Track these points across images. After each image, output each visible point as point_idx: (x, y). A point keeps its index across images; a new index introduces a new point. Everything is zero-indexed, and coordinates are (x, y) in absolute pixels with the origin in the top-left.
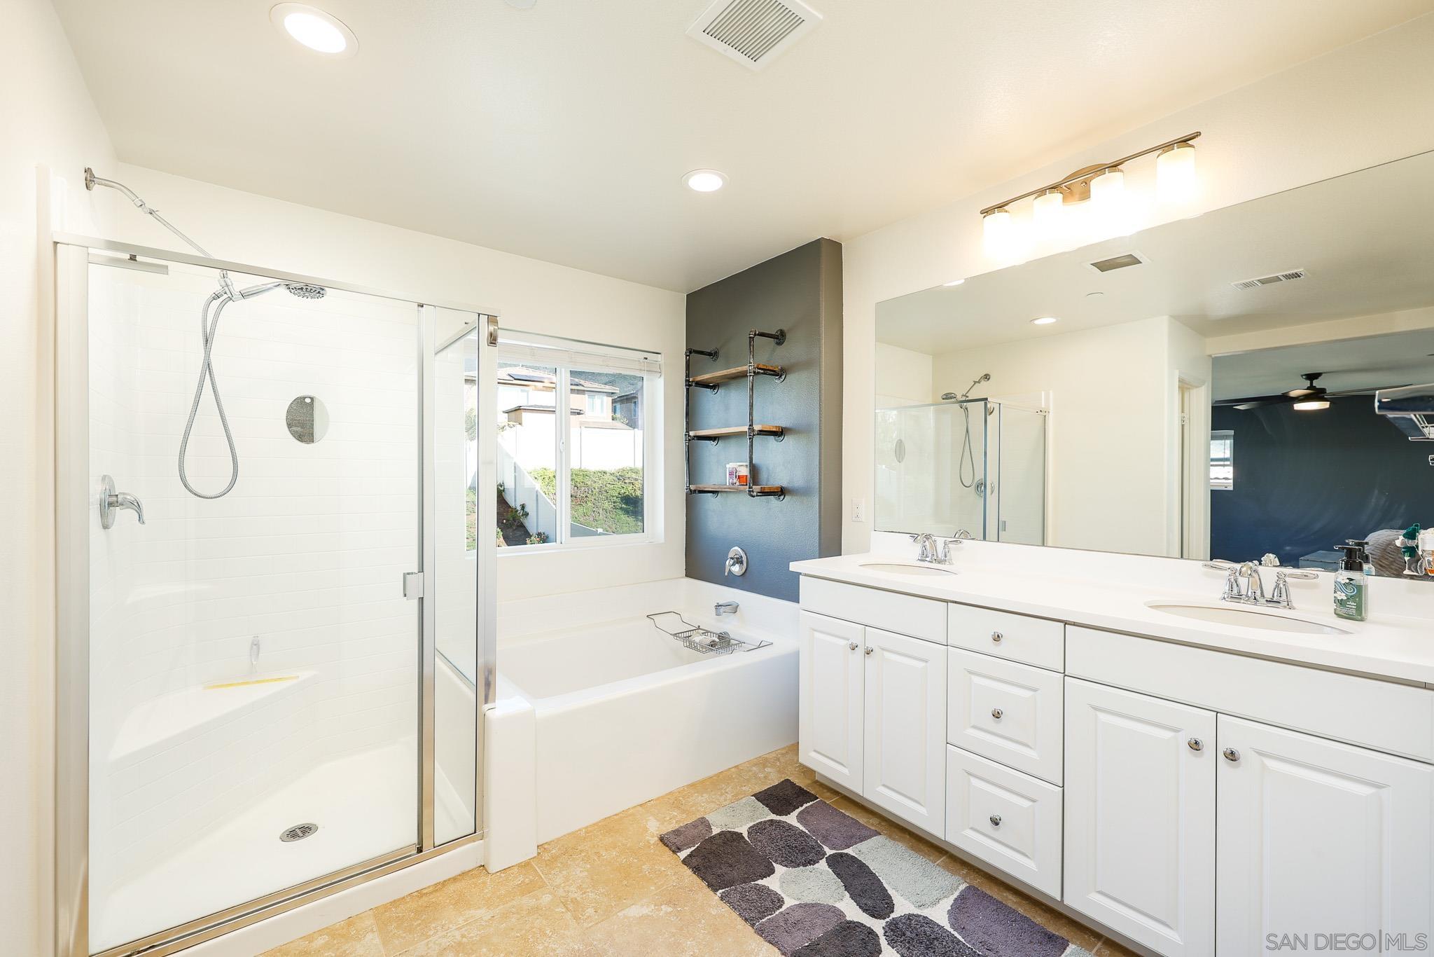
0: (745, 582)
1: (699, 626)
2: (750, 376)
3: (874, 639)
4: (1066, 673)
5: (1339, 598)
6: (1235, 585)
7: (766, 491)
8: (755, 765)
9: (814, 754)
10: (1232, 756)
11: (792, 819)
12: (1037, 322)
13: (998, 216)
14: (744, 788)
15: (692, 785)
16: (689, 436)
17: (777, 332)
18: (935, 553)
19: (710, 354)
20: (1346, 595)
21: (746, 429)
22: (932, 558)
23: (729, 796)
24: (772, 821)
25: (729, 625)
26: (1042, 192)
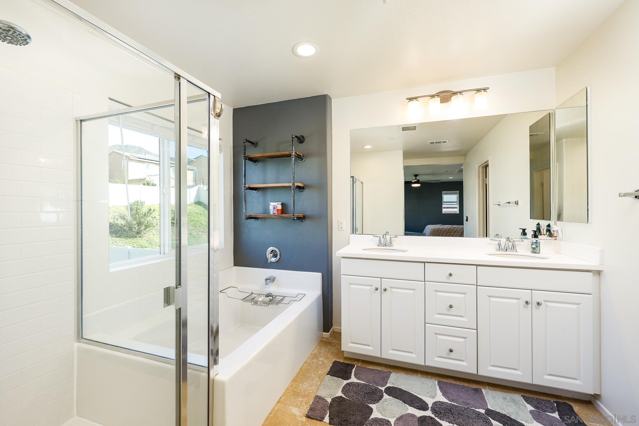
0: (279, 265)
1: (252, 292)
2: (293, 157)
3: (386, 284)
4: (478, 285)
5: (533, 247)
6: (500, 245)
7: (300, 217)
8: (313, 359)
9: (351, 345)
10: (538, 304)
11: (353, 379)
12: (365, 147)
13: (415, 102)
14: (319, 372)
15: (294, 380)
16: (246, 187)
17: (300, 136)
18: (386, 242)
19: (252, 143)
20: (536, 246)
21: (291, 184)
22: (384, 244)
23: (317, 379)
24: (347, 384)
25: (272, 289)
26: (433, 96)
